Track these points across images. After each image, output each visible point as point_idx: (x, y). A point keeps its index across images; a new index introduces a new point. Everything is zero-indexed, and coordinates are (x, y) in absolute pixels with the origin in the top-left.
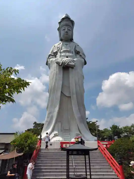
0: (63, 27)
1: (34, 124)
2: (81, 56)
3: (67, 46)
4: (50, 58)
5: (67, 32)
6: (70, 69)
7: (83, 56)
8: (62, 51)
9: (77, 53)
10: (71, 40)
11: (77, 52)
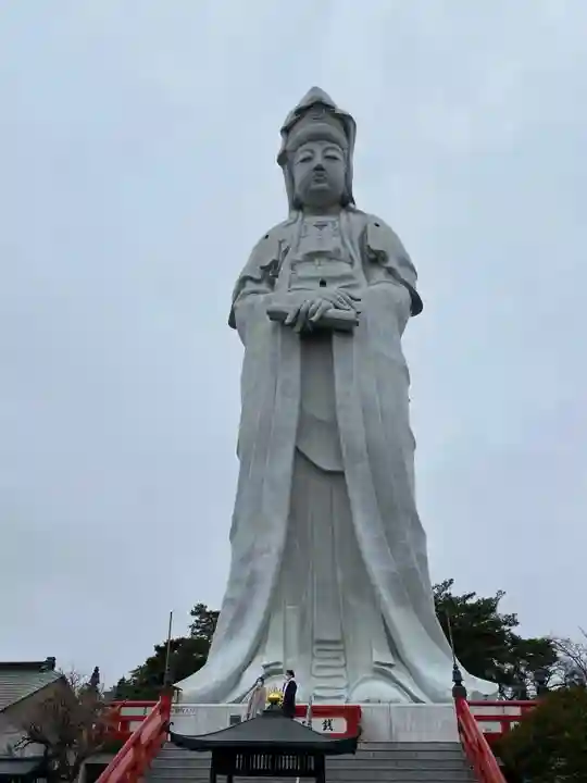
0: (304, 147)
1: (193, 613)
2: (391, 271)
3: (325, 229)
4: (246, 294)
5: (322, 169)
6: (336, 340)
7: (402, 272)
8: (299, 257)
9: (375, 259)
10: (345, 202)
11: (372, 256)
